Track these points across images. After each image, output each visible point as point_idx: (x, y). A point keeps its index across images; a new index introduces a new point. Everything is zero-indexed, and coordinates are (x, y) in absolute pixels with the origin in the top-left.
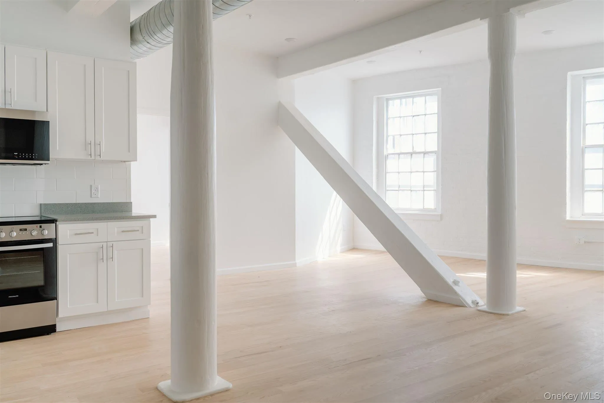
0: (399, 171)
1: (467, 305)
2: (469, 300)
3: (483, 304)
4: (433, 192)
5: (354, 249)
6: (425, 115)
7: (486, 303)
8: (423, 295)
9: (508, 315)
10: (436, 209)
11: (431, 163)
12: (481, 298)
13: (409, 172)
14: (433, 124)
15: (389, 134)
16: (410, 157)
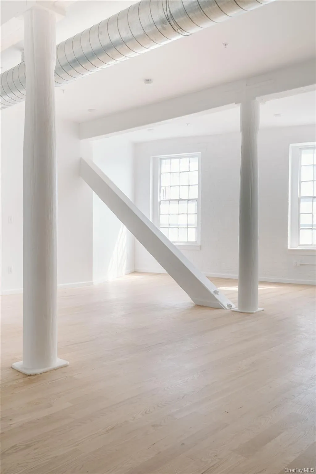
0: (170, 213)
1: (224, 308)
2: (225, 304)
3: (235, 307)
4: (194, 229)
5: (135, 272)
6: (189, 171)
7: (237, 306)
8: (192, 302)
9: (253, 313)
10: (196, 241)
11: (193, 207)
12: (234, 303)
13: (177, 214)
14: (194, 178)
15: (162, 185)
16: (178, 202)
